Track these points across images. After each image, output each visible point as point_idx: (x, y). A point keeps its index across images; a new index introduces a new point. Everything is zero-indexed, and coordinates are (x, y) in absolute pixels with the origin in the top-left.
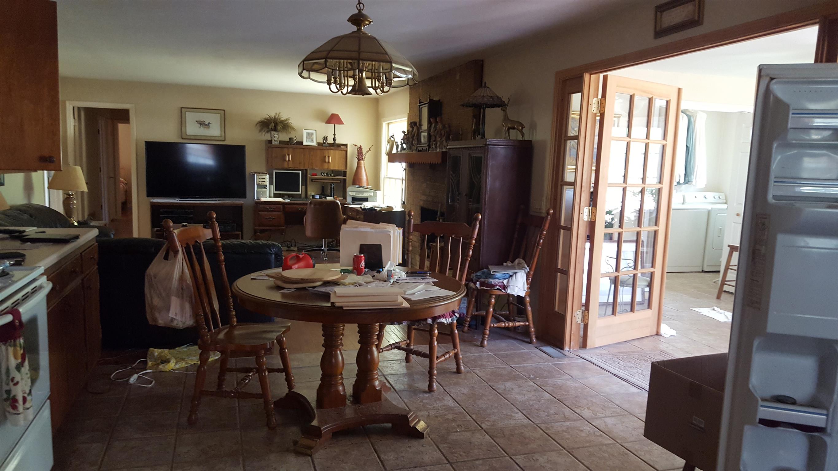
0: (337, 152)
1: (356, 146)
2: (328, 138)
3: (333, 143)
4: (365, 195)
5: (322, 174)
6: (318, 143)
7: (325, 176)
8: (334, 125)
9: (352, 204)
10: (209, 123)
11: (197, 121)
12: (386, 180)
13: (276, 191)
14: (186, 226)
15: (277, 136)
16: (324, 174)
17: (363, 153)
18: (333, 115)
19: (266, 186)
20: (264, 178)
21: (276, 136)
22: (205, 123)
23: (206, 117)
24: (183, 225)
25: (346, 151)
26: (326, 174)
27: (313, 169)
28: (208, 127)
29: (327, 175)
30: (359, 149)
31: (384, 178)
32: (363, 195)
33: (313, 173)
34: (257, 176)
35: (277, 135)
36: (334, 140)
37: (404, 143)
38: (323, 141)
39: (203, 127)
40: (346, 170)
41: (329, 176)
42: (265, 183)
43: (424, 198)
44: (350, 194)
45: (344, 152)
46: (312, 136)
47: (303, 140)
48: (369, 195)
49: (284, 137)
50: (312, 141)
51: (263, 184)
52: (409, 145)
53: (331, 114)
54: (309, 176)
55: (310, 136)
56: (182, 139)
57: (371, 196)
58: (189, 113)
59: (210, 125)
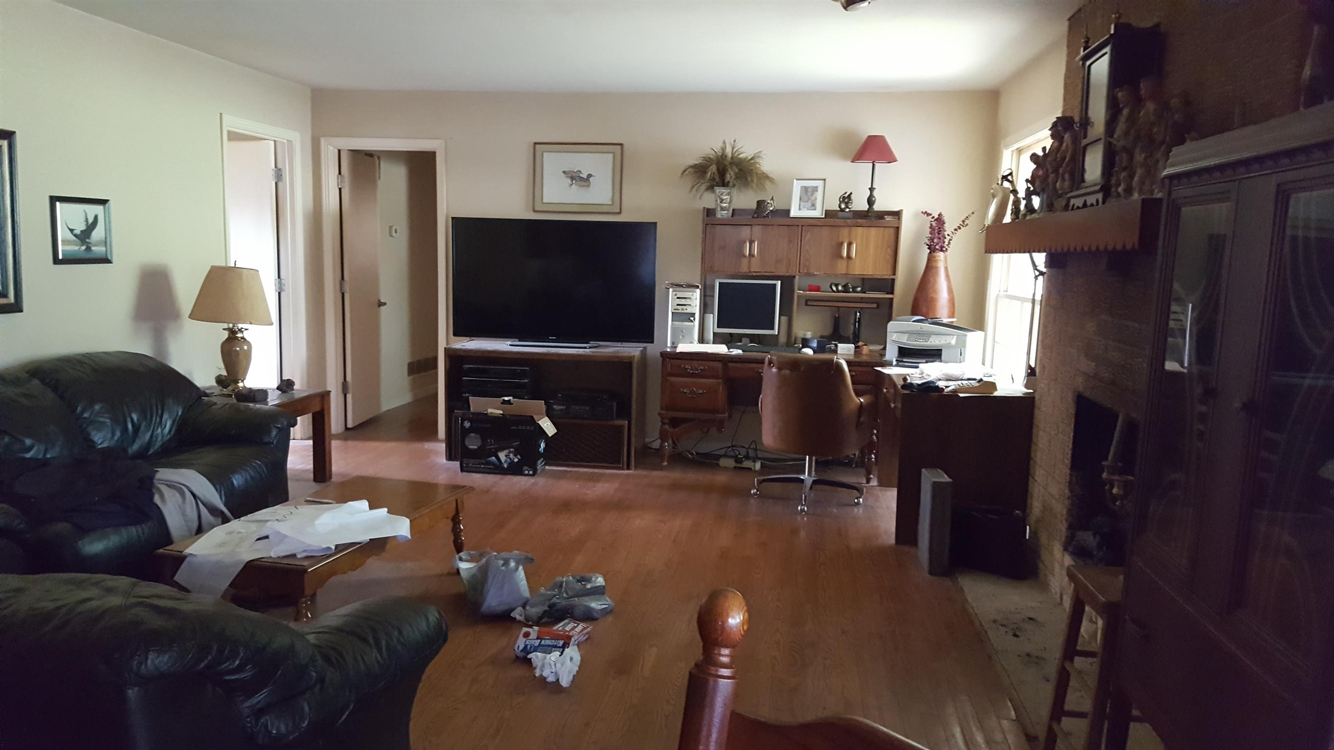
0: (873, 231)
1: (929, 215)
2: (853, 196)
3: (868, 211)
4: (934, 342)
5: (831, 287)
6: (826, 210)
7: (838, 291)
8: (874, 165)
9: (897, 365)
10: (590, 176)
11: (564, 172)
12: (1004, 303)
13: (718, 327)
14: (509, 402)
15: (728, 197)
16: (837, 285)
17: (946, 233)
18: (871, 138)
19: (693, 315)
20: (690, 298)
21: (724, 197)
22: (582, 175)
23: (584, 163)
24: (504, 400)
25: (897, 229)
26: (844, 286)
27: (809, 275)
28: (587, 184)
29: (846, 289)
30: (934, 224)
31: (998, 296)
32: (929, 343)
33: (810, 286)
34: (675, 293)
35: (729, 194)
36: (871, 201)
37: (1035, 193)
38: (840, 207)
39: (576, 185)
40: (893, 277)
41: (849, 292)
42: (689, 310)
43: (1086, 365)
44: (894, 338)
45: (892, 231)
46: (814, 196)
47: (790, 205)
48: (943, 342)
49: (745, 200)
50: (813, 206)
51: (686, 311)
52: (1048, 197)
53: (865, 137)
54: (798, 292)
55: (809, 194)
56: (535, 211)
57: (949, 346)
58: (548, 153)
59: (591, 179)
